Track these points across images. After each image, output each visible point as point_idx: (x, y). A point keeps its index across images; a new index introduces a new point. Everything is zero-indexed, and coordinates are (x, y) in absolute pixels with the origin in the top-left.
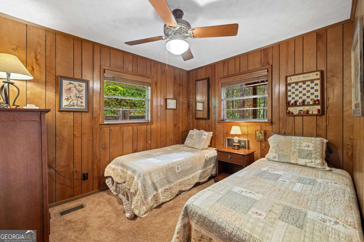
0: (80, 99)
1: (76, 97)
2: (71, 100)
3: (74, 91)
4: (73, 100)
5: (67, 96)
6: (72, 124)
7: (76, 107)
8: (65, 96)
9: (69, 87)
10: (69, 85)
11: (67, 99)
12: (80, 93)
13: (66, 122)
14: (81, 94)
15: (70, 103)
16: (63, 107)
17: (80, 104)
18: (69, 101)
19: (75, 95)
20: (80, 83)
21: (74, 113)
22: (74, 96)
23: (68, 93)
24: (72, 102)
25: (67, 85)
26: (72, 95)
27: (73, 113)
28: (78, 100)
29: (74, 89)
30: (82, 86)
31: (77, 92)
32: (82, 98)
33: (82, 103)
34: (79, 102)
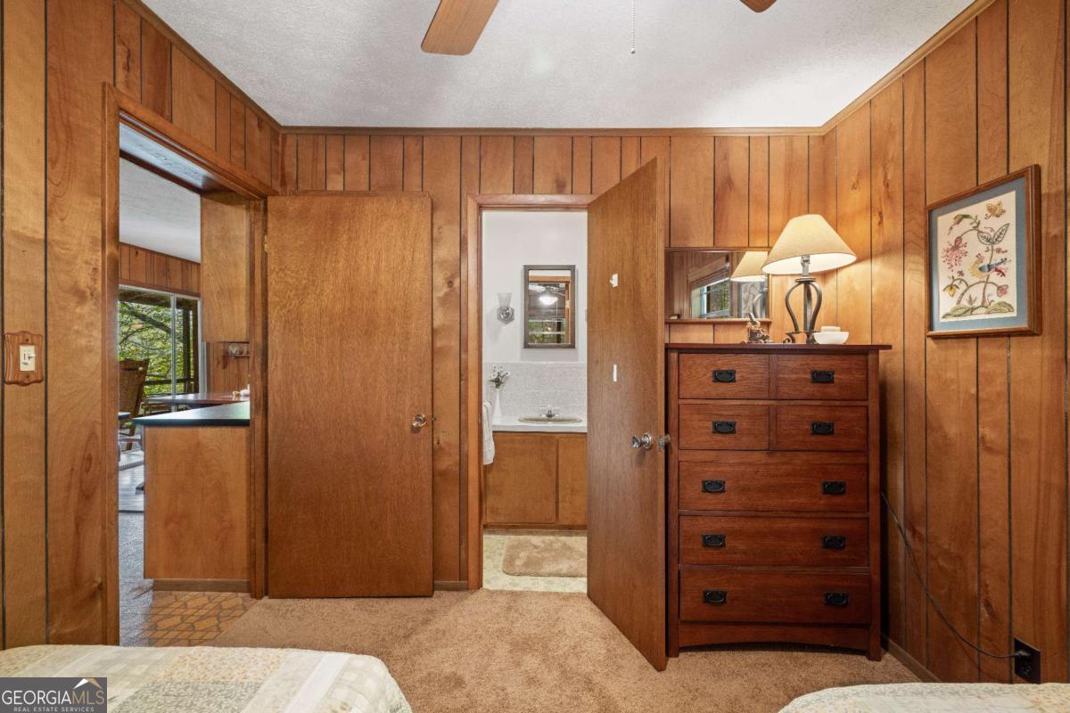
0: (994, 276)
1: (980, 269)
2: (963, 287)
3: (974, 246)
4: (969, 287)
5: (951, 274)
6: (973, 391)
7: (981, 315)
8: (943, 277)
9: (954, 239)
10: (955, 227)
11: (951, 287)
12: (996, 247)
13: (952, 380)
14: (999, 251)
15: (959, 302)
16: (942, 320)
17: (997, 300)
18: (959, 292)
19: (976, 263)
20: (993, 201)
21: (980, 340)
22: (973, 267)
23: (953, 263)
24: (966, 297)
25: (951, 228)
26: (967, 264)
27: (974, 340)
28: (987, 283)
29: (971, 239)
30: (1004, 212)
31: (982, 248)
32: (999, 267)
33: (1002, 290)
34: (991, 289)
